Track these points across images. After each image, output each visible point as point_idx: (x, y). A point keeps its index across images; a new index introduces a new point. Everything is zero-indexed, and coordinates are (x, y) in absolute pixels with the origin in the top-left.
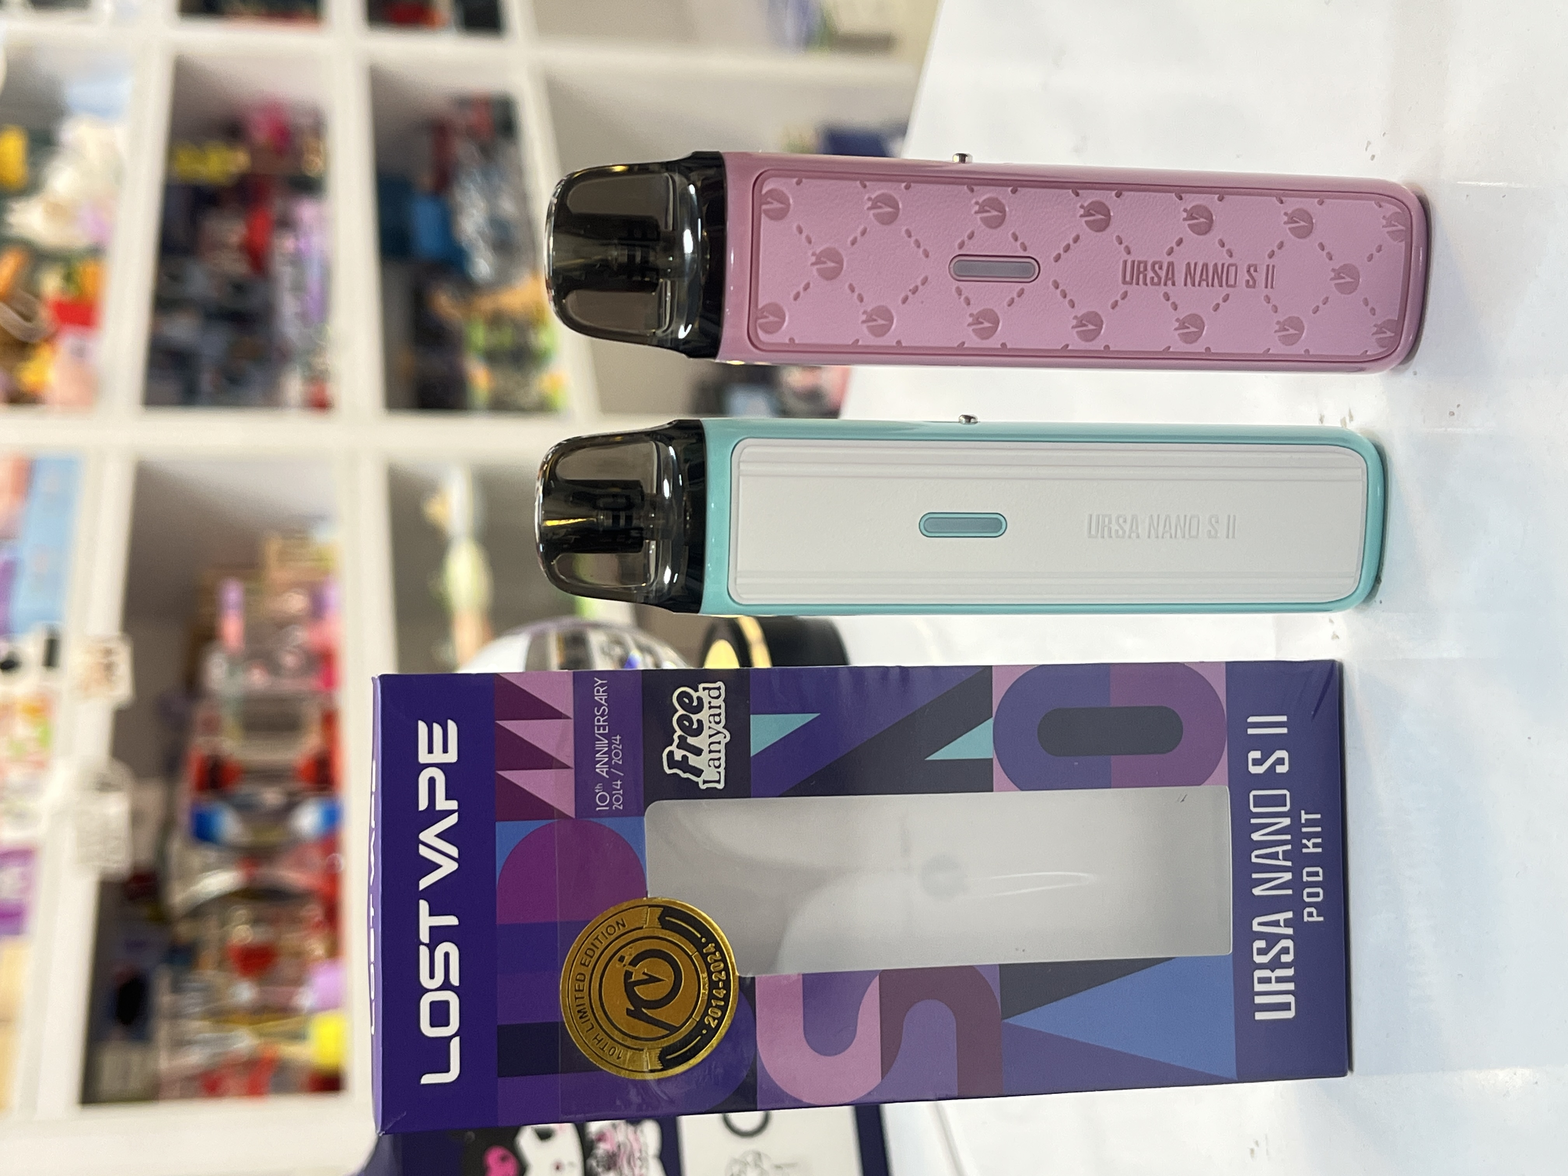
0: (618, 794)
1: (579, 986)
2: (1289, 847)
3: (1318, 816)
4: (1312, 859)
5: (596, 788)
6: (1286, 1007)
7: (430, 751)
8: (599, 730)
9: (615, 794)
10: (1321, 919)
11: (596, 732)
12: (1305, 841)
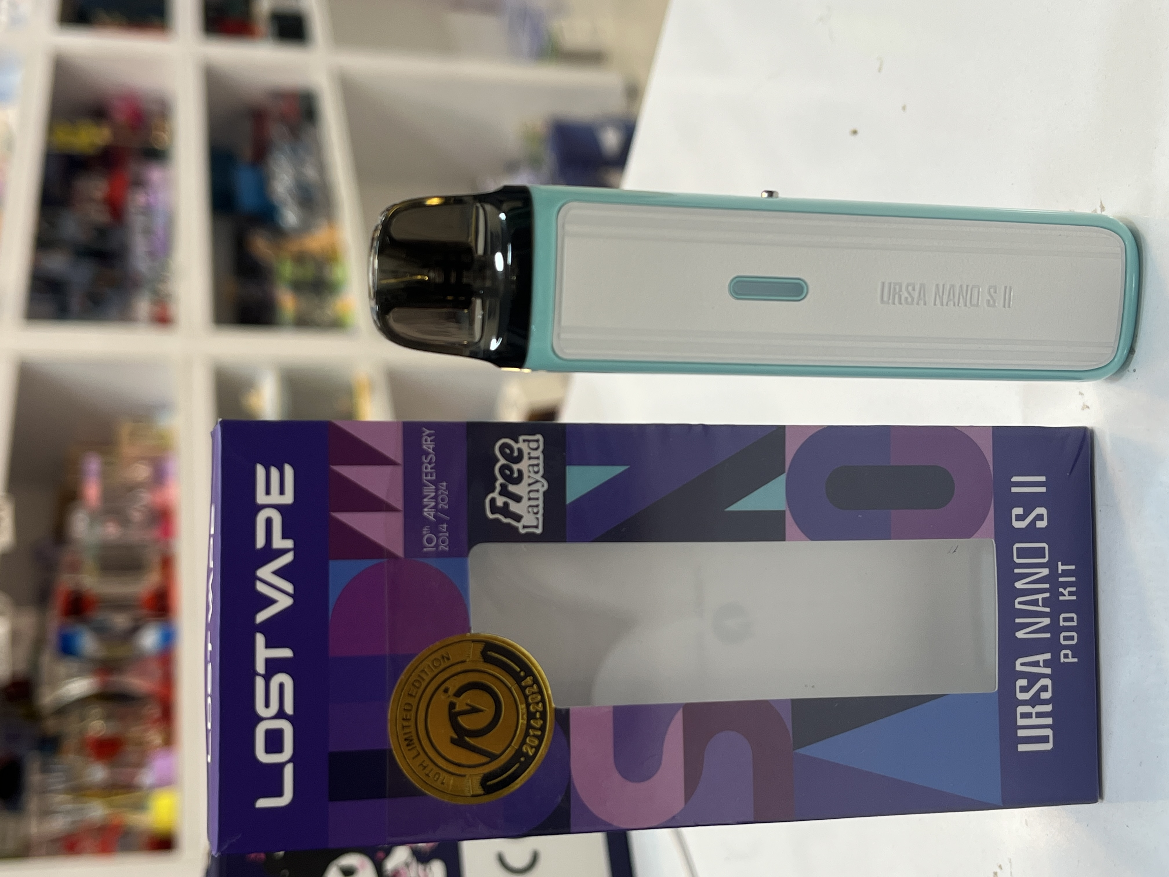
0: (443, 536)
1: (406, 716)
2: (1047, 595)
3: (1073, 567)
4: (1068, 606)
5: (424, 529)
6: (1044, 739)
7: (268, 492)
8: (426, 476)
9: (441, 536)
10: (1076, 660)
11: (424, 478)
12: (1061, 590)
